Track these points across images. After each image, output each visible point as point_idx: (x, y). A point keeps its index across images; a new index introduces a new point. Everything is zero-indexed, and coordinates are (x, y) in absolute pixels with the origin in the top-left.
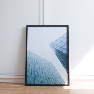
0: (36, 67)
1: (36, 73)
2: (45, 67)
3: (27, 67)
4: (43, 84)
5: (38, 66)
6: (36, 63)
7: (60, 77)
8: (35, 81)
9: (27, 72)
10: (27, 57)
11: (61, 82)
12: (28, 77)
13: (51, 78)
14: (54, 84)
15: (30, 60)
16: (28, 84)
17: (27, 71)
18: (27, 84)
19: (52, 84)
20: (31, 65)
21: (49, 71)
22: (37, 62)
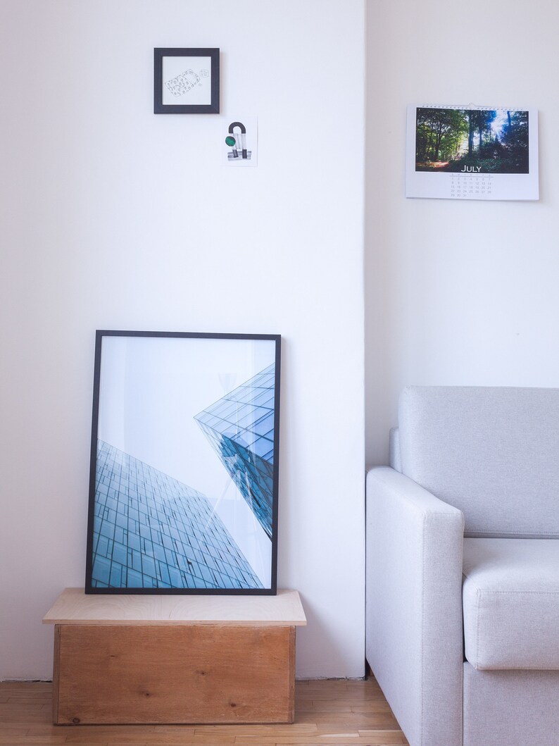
0: (133, 513)
1: (134, 540)
2: (174, 513)
3: (96, 514)
4: (161, 585)
5: (143, 508)
6: (133, 494)
7: (238, 557)
8: (130, 572)
9: (96, 536)
10: (98, 468)
11: (241, 579)
12: (98, 558)
13: (200, 560)
14: (209, 586)
15: (107, 480)
16: (99, 585)
17: (97, 528)
18: (93, 584)
19: (200, 585)
20: (113, 503)
21: (190, 533)
22: (141, 491)
